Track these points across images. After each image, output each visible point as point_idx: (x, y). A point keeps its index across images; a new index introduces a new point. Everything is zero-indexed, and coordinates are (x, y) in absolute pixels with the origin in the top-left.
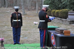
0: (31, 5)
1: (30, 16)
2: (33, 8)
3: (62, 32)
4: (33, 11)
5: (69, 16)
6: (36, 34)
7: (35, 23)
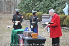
0: (7, 9)
1: (5, 20)
2: (9, 12)
3: (30, 35)
4: (8, 15)
5: (43, 19)
6: (8, 38)
7: (8, 26)
